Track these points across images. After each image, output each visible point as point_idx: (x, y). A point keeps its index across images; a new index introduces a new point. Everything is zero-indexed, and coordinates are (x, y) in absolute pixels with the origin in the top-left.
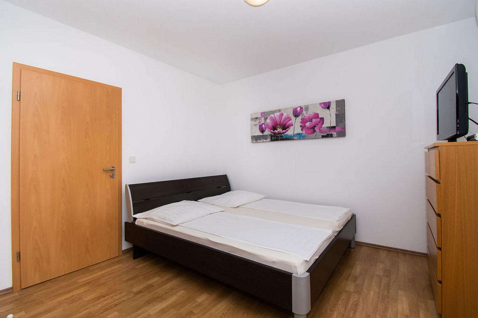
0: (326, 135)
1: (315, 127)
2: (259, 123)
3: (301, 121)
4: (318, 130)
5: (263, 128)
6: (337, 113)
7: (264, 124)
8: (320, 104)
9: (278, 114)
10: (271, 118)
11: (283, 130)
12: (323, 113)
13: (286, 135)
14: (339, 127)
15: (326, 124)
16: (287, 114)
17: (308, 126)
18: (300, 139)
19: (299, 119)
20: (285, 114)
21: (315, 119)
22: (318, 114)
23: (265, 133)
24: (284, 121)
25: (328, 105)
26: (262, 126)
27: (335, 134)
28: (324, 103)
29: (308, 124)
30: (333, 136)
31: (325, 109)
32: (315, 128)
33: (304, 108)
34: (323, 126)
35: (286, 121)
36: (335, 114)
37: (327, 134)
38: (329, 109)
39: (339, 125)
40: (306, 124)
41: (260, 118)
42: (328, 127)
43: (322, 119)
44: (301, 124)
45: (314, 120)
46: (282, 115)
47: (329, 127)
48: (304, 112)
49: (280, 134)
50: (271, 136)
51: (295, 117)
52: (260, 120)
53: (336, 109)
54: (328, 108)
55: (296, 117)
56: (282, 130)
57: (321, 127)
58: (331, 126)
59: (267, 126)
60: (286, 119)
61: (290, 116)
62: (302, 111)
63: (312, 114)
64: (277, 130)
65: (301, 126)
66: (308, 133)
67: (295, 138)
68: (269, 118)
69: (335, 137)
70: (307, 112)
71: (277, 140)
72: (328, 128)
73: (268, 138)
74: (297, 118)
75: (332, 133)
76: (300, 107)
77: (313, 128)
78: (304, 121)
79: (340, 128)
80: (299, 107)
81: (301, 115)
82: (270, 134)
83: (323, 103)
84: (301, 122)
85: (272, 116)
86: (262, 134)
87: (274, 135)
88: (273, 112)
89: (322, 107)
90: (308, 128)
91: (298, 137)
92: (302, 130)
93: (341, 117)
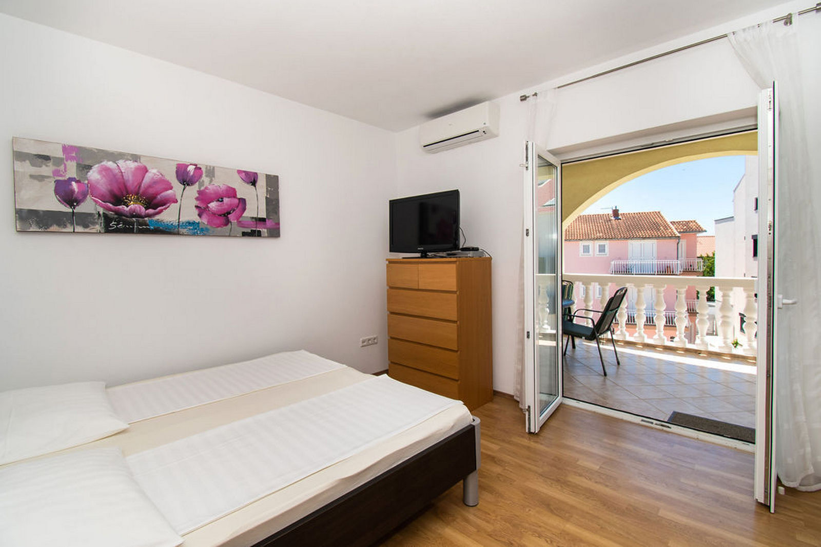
0: (250, 231)
1: (229, 213)
2: (56, 173)
3: (197, 195)
4: (236, 221)
5: (73, 192)
6: (268, 196)
7: (78, 182)
8: (239, 172)
9: (132, 165)
10: (107, 170)
11: (147, 208)
12: (243, 190)
13: (158, 221)
14: (271, 220)
15: (249, 212)
16: (158, 172)
17: (213, 209)
18: (194, 235)
19: (193, 191)
20: (155, 171)
21: (229, 197)
22: (234, 190)
23: (80, 209)
24: (150, 186)
25: (253, 179)
26: (71, 185)
27: (264, 231)
28: (247, 173)
29: (213, 205)
30: (262, 236)
31: (248, 183)
32: (229, 216)
33: (204, 169)
34: (244, 215)
35: (159, 187)
36: (265, 198)
37: (252, 230)
38: (255, 186)
39: (271, 217)
40: (209, 205)
41: (58, 161)
42: (253, 218)
43: (243, 201)
44: (198, 202)
45: (226, 200)
46: (145, 170)
47: (255, 218)
48: (205, 179)
49: (139, 216)
50: (107, 220)
51: (181, 183)
52: (62, 167)
53: (267, 189)
54: (254, 183)
55: (184, 185)
56: (143, 209)
57: (241, 216)
58: (259, 216)
59: (90, 190)
60: (155, 182)
61: (168, 178)
62: (201, 176)
63: (223, 187)
64: (127, 206)
65: (197, 207)
66: (215, 224)
67: (182, 231)
68: (96, 168)
69: (266, 237)
70: (211, 181)
71: (128, 230)
72: (254, 220)
73: (94, 223)
74: (188, 188)
75: (261, 230)
76: (196, 165)
77: (224, 215)
78: (204, 198)
79: (274, 224)
80: (191, 164)
81: (197, 183)
82: (101, 213)
83: (244, 172)
84: (197, 199)
85: (110, 164)
86: (68, 210)
87: (116, 216)
88: (115, 156)
89: (242, 179)
90: (214, 214)
91: (189, 229)
92: (200, 215)
93: (273, 204)
